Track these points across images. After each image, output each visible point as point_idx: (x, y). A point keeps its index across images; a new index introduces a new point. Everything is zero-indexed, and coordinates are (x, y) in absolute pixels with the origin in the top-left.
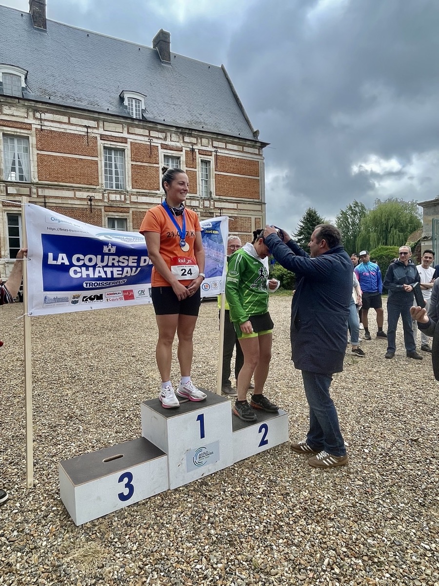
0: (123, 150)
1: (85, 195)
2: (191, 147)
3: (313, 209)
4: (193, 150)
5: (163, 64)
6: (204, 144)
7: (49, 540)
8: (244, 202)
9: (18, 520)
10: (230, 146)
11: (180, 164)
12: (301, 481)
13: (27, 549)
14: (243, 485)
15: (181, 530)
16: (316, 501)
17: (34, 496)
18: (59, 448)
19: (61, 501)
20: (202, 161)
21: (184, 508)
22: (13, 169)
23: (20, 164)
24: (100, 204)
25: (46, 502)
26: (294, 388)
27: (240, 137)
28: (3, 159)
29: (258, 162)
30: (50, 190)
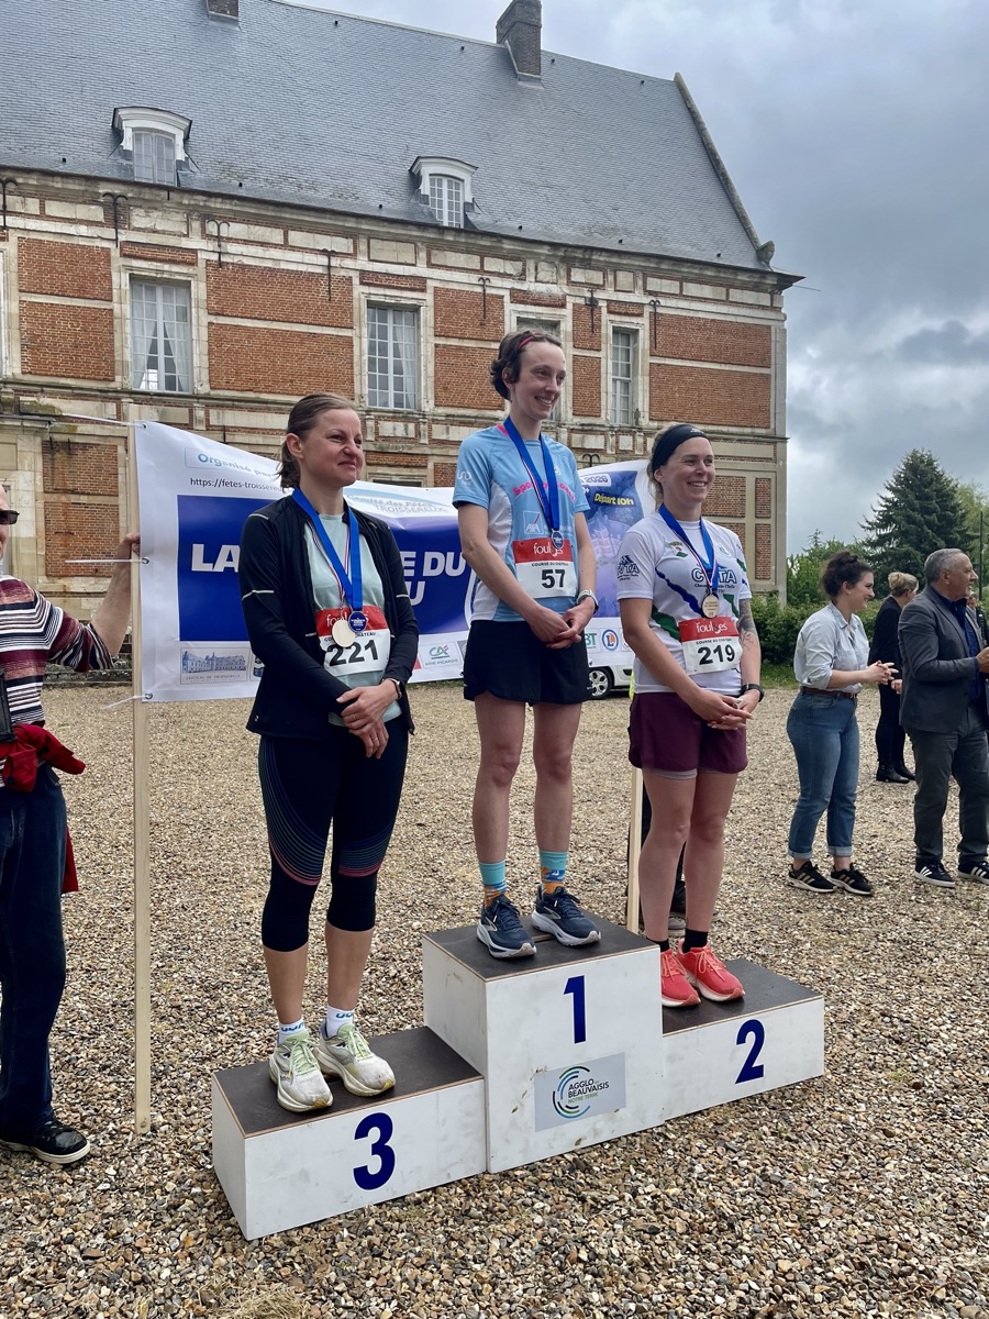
0: (415, 309)
2: (588, 295)
3: (924, 451)
4: (592, 304)
5: (520, 83)
6: (624, 287)
7: (178, 1267)
8: (727, 438)
9: (109, 1209)
10: (692, 289)
12: (855, 1189)
13: (123, 1282)
14: (689, 1181)
15: (512, 1281)
16: (895, 1246)
17: (151, 1155)
18: (221, 1042)
19: (212, 1173)
20: (616, 331)
21: (523, 1226)
22: (153, 364)
23: (168, 350)
25: (178, 1172)
26: (849, 933)
27: (721, 262)
28: (129, 337)
29: (769, 327)
30: (237, 413)
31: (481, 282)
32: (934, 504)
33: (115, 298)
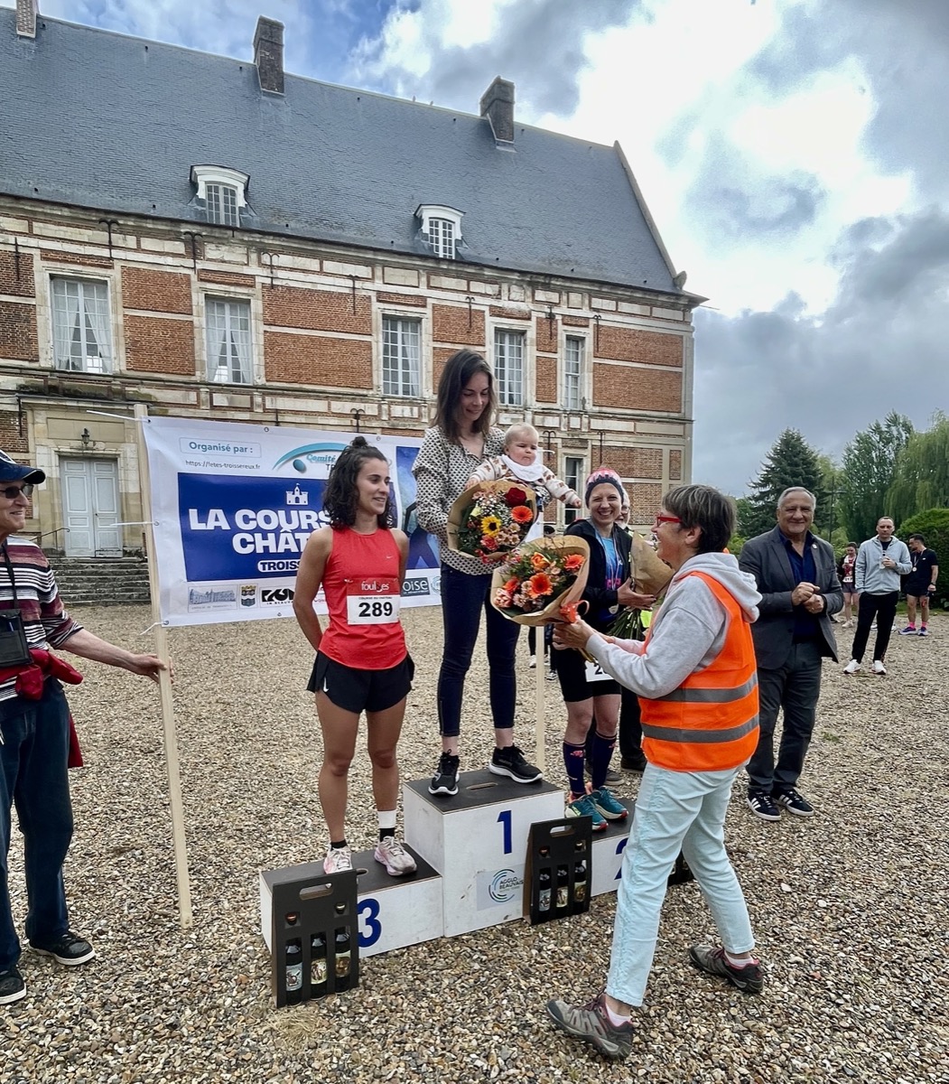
0: (419, 321)
1: (347, 407)
2: (548, 311)
3: (794, 431)
4: (551, 317)
5: (498, 148)
6: (575, 305)
8: (649, 420)
10: (625, 307)
11: (525, 345)
19: (261, 938)
20: (569, 338)
22: (223, 361)
23: (234, 352)
24: (374, 425)
27: (647, 287)
28: (205, 342)
29: (682, 337)
30: (286, 399)
31: (468, 301)
32: (800, 469)
33: (194, 313)
